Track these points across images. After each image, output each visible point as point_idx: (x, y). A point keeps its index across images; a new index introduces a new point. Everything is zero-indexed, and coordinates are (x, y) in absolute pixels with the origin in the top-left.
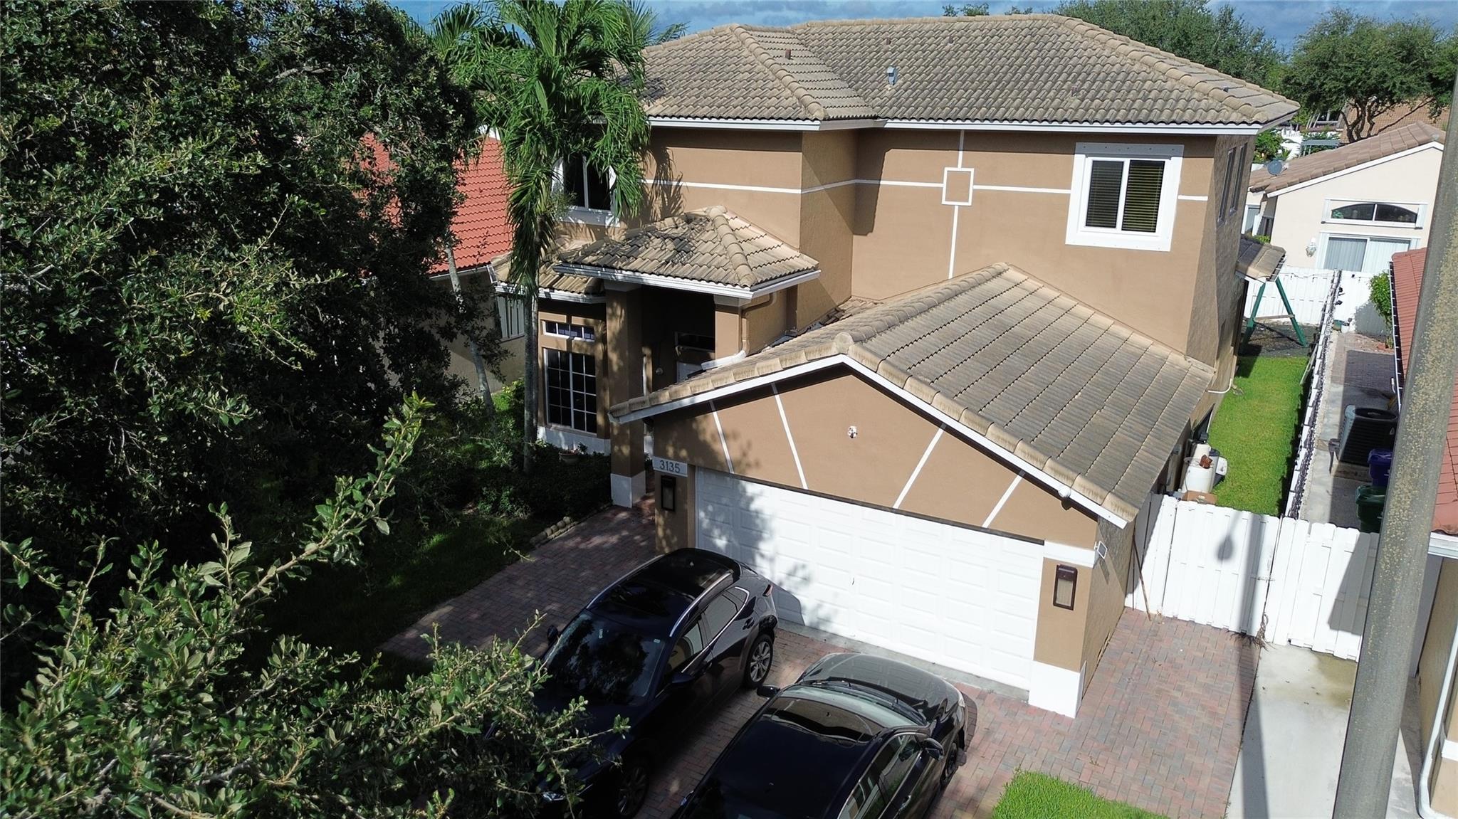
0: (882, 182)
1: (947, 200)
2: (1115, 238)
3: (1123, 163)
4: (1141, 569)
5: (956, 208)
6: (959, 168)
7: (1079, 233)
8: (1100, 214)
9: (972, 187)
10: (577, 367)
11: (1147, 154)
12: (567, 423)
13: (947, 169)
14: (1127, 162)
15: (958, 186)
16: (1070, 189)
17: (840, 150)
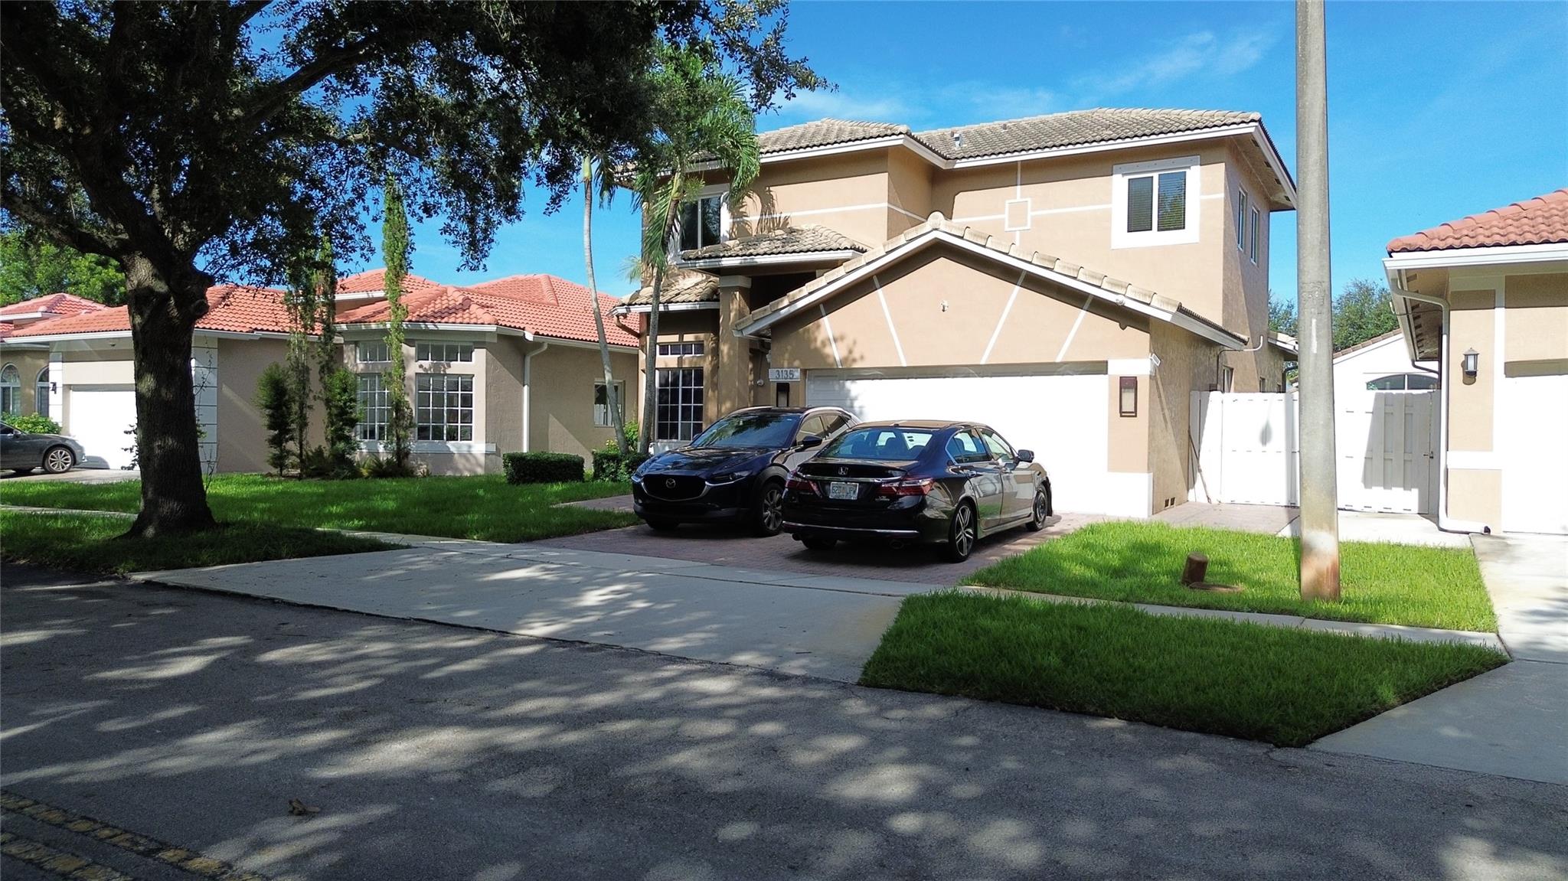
2: (1153, 238)
3: (1152, 177)
4: (1198, 459)
5: (1018, 233)
6: (1018, 200)
7: (1122, 238)
8: (1138, 221)
9: (1030, 214)
10: (687, 382)
11: (1171, 166)
12: (675, 436)
13: (1007, 202)
14: (1156, 176)
15: (1018, 213)
16: (1111, 203)
17: (919, 186)
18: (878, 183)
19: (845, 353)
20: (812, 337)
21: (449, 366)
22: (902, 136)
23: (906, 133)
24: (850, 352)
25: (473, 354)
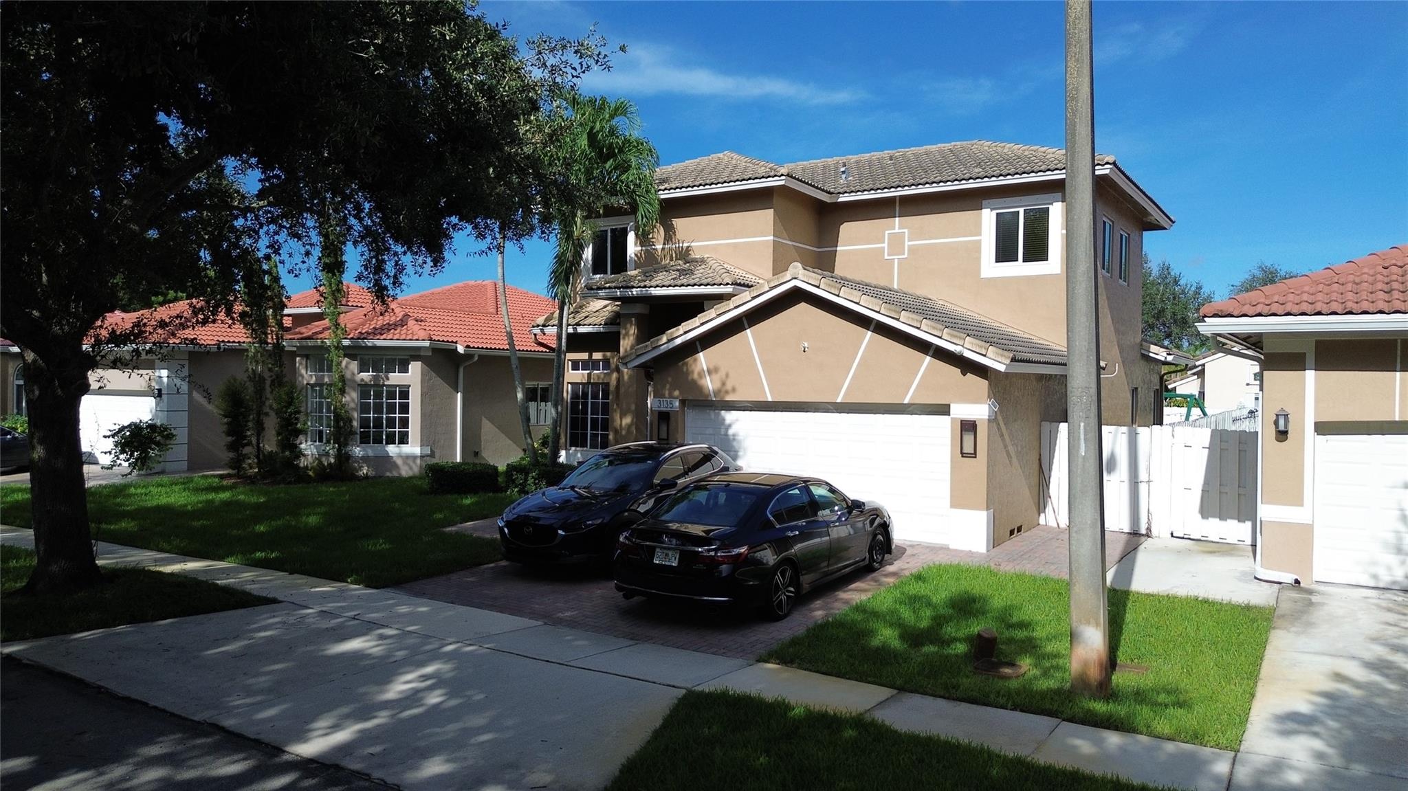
0: (838, 249)
1: (889, 255)
2: (1020, 268)
3: (1018, 212)
4: (1047, 485)
5: (896, 261)
6: (897, 230)
7: (990, 268)
8: (1005, 253)
9: (907, 243)
10: (595, 396)
11: (1035, 202)
12: (584, 445)
13: (887, 232)
14: (1021, 211)
15: (896, 243)
16: (981, 235)
17: (805, 220)
18: (764, 218)
19: (718, 385)
20: (690, 369)
21: (388, 379)
22: (783, 178)
23: (788, 175)
24: (724, 384)
25: (410, 366)
